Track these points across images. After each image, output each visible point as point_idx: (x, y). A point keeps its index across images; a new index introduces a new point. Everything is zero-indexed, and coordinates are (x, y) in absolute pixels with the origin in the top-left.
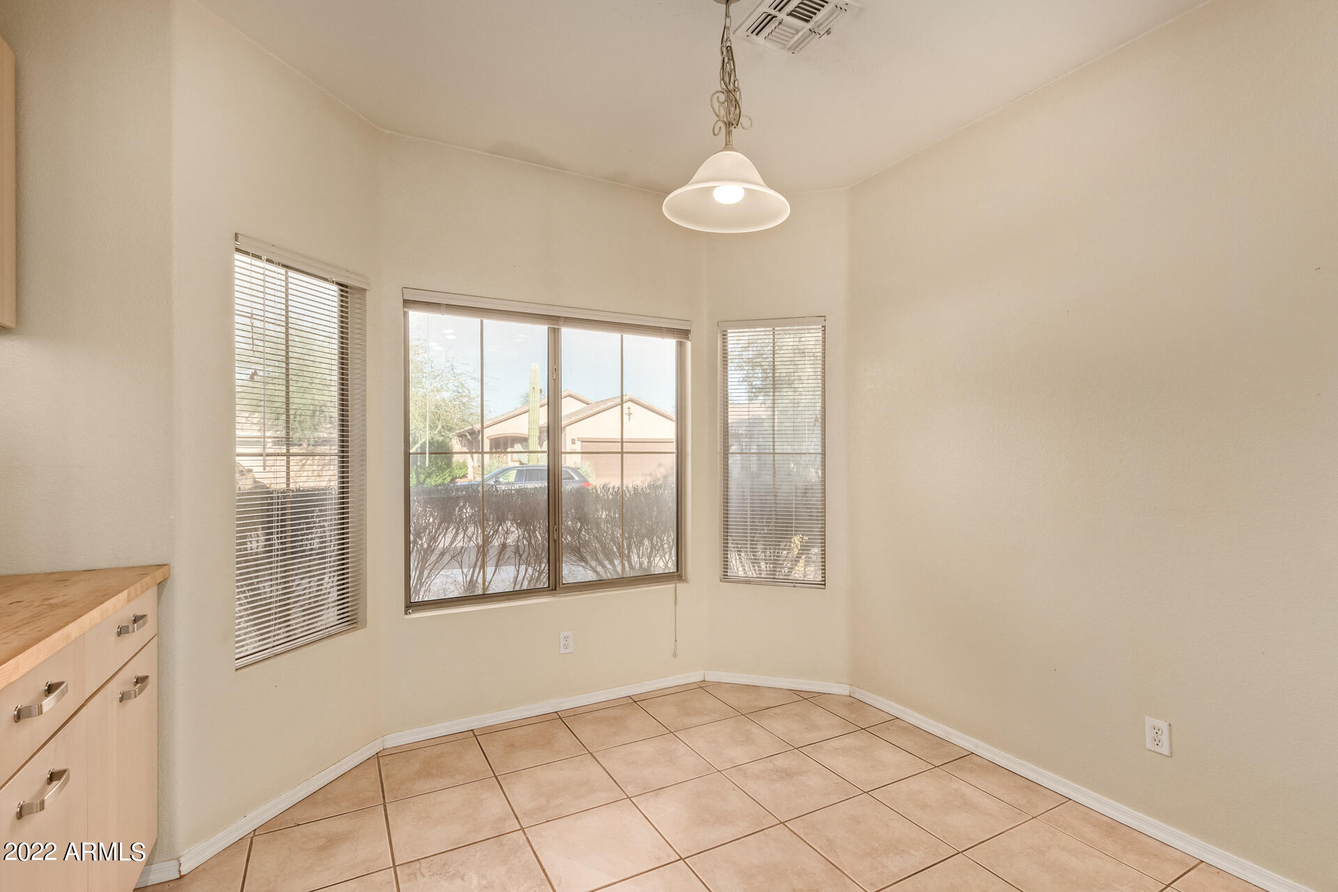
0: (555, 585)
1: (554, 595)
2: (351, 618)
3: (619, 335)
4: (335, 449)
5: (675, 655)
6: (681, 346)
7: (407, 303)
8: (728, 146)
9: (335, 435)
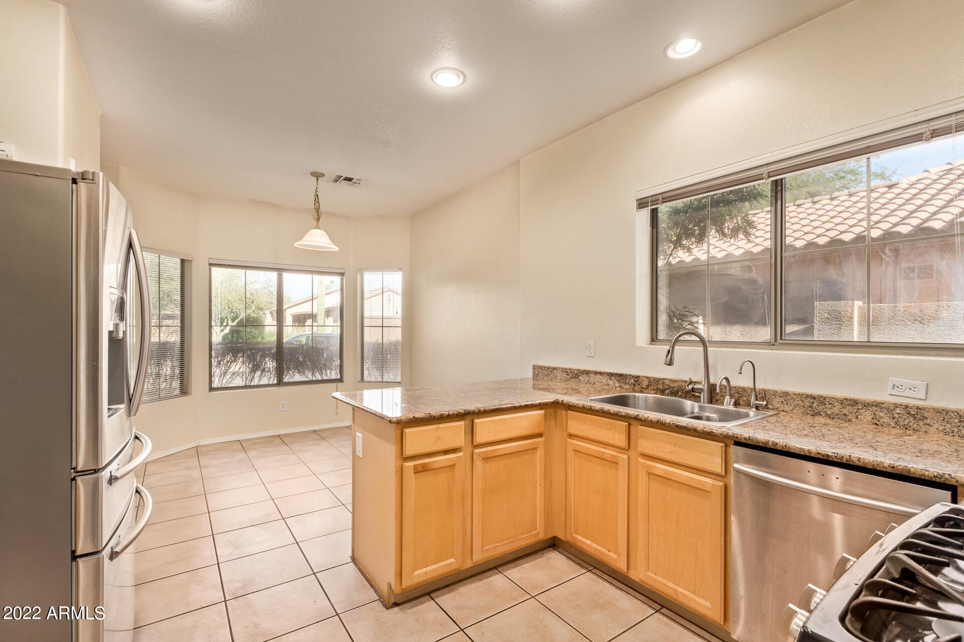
0: (280, 383)
1: (279, 386)
2: (184, 391)
3: (311, 276)
4: (178, 322)
5: (337, 414)
6: (342, 279)
7: (210, 264)
8: (317, 227)
9: (178, 312)
